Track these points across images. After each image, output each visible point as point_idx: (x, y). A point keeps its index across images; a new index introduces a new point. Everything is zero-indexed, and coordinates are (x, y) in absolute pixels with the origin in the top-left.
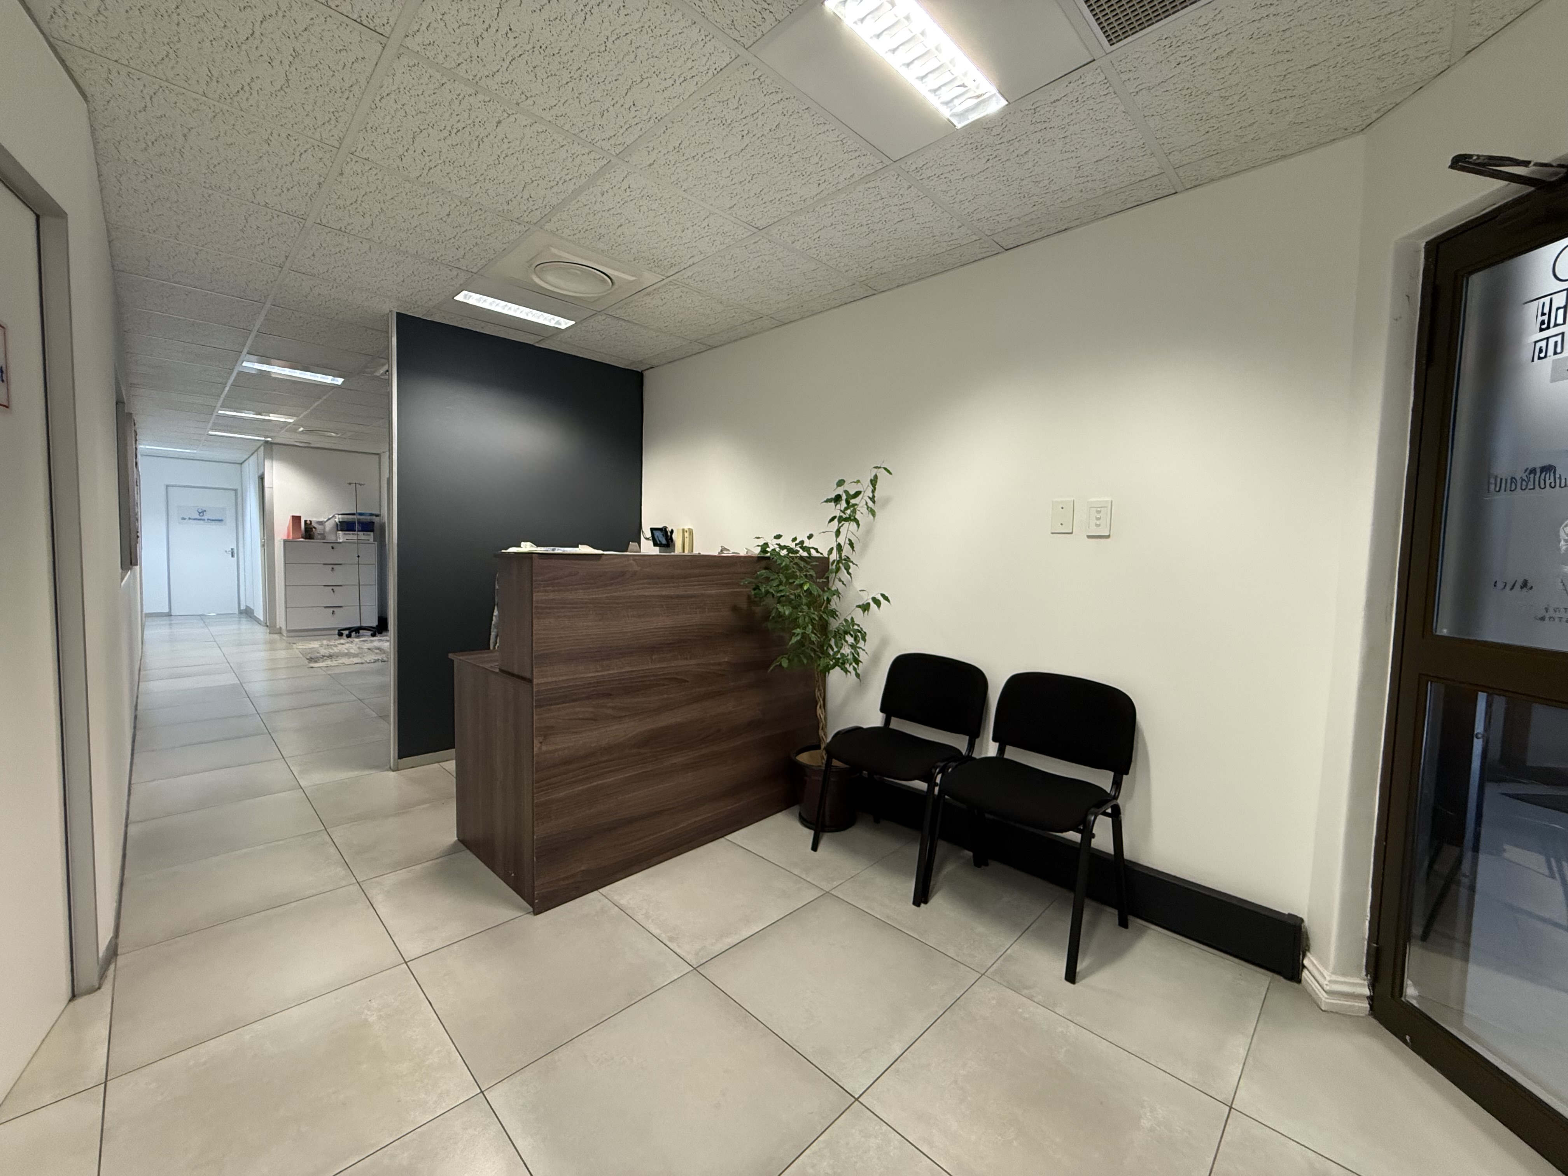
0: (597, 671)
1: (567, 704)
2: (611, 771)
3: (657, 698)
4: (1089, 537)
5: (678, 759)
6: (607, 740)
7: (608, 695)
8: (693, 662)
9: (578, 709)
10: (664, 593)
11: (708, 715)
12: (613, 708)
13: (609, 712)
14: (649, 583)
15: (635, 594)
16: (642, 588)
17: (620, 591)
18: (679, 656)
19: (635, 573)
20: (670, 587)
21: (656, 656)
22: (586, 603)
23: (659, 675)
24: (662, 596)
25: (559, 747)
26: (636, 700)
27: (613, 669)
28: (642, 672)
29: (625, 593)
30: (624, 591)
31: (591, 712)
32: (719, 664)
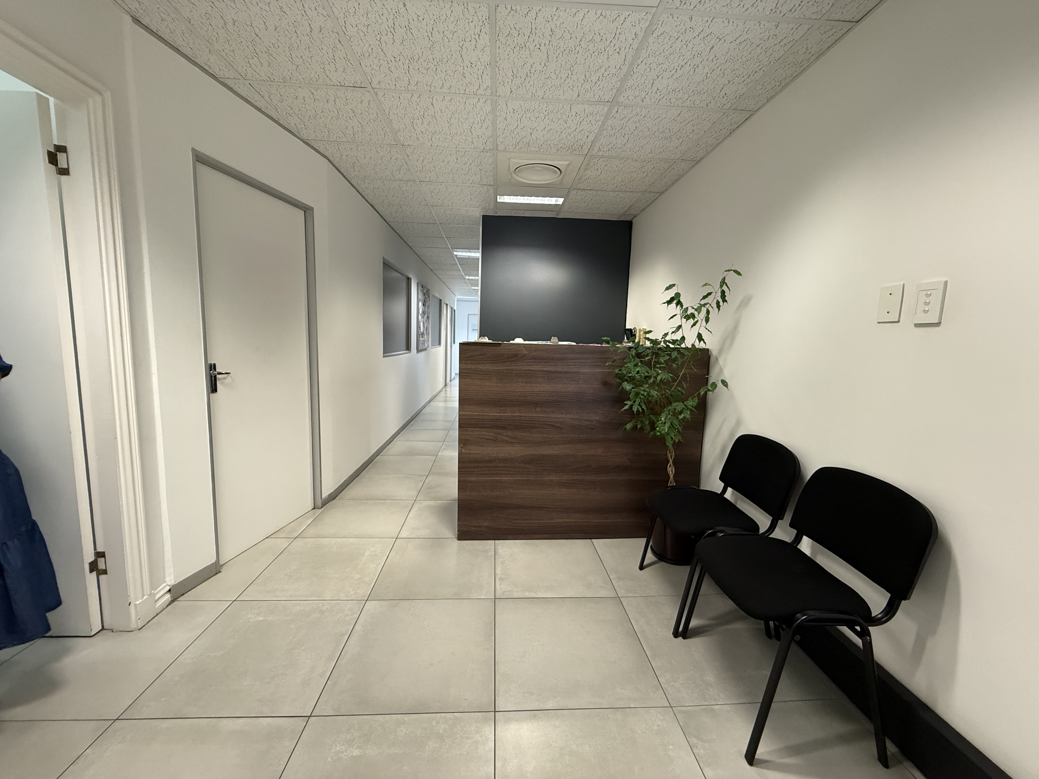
0: (497, 413)
1: (478, 429)
2: (506, 474)
3: (539, 435)
4: (917, 325)
5: (554, 478)
6: (503, 454)
7: (504, 428)
8: (568, 416)
9: (485, 433)
10: (545, 369)
11: (580, 454)
12: (507, 436)
13: (504, 438)
14: (535, 362)
15: (524, 369)
16: (529, 365)
17: (513, 366)
18: (557, 411)
19: (525, 355)
20: (551, 365)
21: (539, 409)
22: (491, 372)
23: (541, 421)
24: (544, 371)
25: (472, 452)
26: (523, 434)
27: (508, 413)
28: (527, 417)
29: (517, 367)
30: (516, 366)
31: (493, 436)
32: (590, 421)
